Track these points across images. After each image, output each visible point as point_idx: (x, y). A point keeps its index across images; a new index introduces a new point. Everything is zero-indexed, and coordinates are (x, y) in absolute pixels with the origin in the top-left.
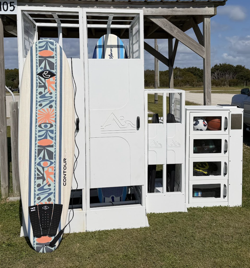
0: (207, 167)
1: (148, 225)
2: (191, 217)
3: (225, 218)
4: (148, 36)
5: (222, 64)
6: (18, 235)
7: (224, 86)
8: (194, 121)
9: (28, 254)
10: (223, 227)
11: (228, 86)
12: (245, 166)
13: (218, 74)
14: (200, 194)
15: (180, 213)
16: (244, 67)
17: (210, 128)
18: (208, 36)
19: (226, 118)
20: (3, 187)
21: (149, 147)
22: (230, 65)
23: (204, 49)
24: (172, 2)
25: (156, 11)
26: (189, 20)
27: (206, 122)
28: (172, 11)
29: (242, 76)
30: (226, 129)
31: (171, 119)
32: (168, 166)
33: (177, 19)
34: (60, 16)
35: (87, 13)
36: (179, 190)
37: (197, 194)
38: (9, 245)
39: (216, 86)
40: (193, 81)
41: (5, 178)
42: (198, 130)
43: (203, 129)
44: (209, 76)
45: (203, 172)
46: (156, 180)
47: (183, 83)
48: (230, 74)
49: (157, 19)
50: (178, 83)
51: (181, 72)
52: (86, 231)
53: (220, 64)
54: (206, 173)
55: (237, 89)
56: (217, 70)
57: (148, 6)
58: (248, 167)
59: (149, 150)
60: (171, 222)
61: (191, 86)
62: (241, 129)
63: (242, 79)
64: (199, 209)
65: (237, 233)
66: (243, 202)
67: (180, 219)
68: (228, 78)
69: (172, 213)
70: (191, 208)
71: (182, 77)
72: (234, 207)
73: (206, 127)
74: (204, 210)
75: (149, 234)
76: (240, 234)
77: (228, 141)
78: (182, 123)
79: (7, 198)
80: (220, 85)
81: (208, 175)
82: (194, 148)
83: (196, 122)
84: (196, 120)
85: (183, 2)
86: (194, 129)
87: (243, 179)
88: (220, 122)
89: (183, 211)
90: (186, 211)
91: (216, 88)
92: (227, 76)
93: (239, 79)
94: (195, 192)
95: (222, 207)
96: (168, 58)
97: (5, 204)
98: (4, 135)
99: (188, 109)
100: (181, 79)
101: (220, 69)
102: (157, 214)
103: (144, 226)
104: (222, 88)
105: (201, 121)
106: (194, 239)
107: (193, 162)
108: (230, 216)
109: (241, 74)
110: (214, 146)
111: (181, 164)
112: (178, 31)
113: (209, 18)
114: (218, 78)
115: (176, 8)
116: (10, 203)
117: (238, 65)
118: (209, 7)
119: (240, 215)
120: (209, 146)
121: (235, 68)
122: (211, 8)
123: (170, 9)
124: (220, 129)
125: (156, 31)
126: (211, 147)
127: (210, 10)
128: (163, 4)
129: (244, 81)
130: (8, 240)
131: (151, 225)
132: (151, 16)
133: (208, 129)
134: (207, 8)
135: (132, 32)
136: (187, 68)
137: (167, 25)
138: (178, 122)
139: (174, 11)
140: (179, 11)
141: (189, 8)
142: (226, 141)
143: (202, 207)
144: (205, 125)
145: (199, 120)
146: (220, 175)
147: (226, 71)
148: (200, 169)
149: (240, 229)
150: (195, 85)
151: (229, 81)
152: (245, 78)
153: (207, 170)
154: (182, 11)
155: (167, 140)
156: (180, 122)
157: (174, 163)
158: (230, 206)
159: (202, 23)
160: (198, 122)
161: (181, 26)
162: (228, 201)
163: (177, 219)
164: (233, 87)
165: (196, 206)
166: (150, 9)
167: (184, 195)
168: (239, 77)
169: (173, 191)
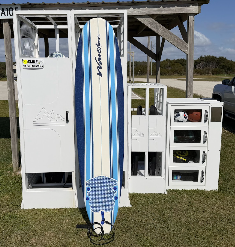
0: (187, 155)
1: (130, 205)
2: (170, 199)
3: (202, 201)
4: (138, 34)
5: (206, 56)
6: (20, 207)
7: (208, 75)
8: (175, 113)
9: (24, 227)
10: (199, 212)
11: (211, 75)
12: (223, 150)
13: (203, 65)
14: (179, 177)
15: (160, 194)
16: (226, 58)
17: (190, 120)
18: (191, 33)
19: (206, 111)
20: (14, 162)
21: (132, 137)
22: (214, 57)
23: (188, 45)
24: (158, 2)
25: (142, 11)
26: (174, 19)
27: (186, 114)
28: (158, 10)
29: (223, 66)
30: (205, 121)
31: (153, 111)
32: (150, 153)
33: (164, 18)
34: (54, 19)
35: (75, 15)
36: (160, 174)
37: (177, 178)
38: (10, 217)
39: (201, 74)
40: (181, 71)
41: (15, 155)
42: (178, 121)
43: (183, 121)
44: (191, 71)
45: (183, 159)
46: (139, 162)
47: (172, 72)
48: (213, 64)
49: (144, 18)
50: (168, 72)
51: (171, 63)
52: (76, 207)
53: (205, 56)
54: (185, 160)
55: (219, 77)
56: (202, 61)
57: (136, 6)
58: (225, 151)
59: (132, 138)
60: (151, 203)
61: (179, 75)
62: (220, 121)
63: (224, 68)
64: (178, 192)
65: (212, 219)
66: (219, 186)
67: (159, 200)
68: (211, 68)
69: (153, 194)
70: (170, 190)
71: (172, 67)
72: (210, 191)
73: (187, 119)
74: (182, 193)
75: (130, 215)
76: (215, 220)
77: (207, 132)
78: (164, 116)
79: (17, 171)
80: (204, 74)
81: (187, 162)
82: (175, 137)
83: (177, 114)
84: (177, 113)
85: (168, 2)
86: (175, 121)
87: (220, 163)
88: (200, 114)
89: (163, 193)
90: (166, 193)
91: (200, 76)
92: (210, 66)
93: (221, 69)
94: (175, 175)
95: (199, 190)
96: (156, 54)
97: (15, 177)
98: (14, 121)
99: (169, 102)
100: (171, 69)
101: (204, 60)
102: (139, 194)
103: (127, 206)
104: (205, 76)
105: (182, 114)
106: (171, 223)
107: (174, 150)
108: (206, 200)
109: (222, 64)
110: (193, 136)
111: (162, 152)
112: (163, 29)
113: (193, 16)
114: (203, 68)
115: (161, 7)
116: (18, 177)
117: (220, 57)
118: (193, 5)
119: (216, 200)
120: (188, 136)
121: (218, 59)
122: (196, 7)
123: (156, 9)
124: (200, 121)
125: (145, 30)
126: (191, 137)
127: (194, 9)
128: (149, 4)
129: (225, 70)
130: (11, 211)
131: (132, 206)
132: (138, 16)
133: (188, 121)
134: (191, 6)
135: (120, 32)
136: (176, 59)
137: (152, 24)
138: (160, 114)
139: (159, 10)
140: (164, 10)
141: (174, 7)
142: (205, 132)
143: (181, 190)
144: (185, 118)
145: (180, 113)
146: (199, 162)
147: (210, 62)
148: (180, 156)
149: (216, 215)
150: (182, 74)
151: (212, 70)
152: (226, 67)
153: (186, 157)
154: (167, 10)
155: (149, 130)
156: (162, 114)
157: (156, 151)
158: (207, 190)
159: (187, 21)
160: (179, 115)
161: (168, 24)
162: (205, 186)
163: (156, 201)
164: (216, 75)
165: (175, 189)
166: (137, 9)
167: (164, 179)
168: (221, 67)
169: (154, 175)
